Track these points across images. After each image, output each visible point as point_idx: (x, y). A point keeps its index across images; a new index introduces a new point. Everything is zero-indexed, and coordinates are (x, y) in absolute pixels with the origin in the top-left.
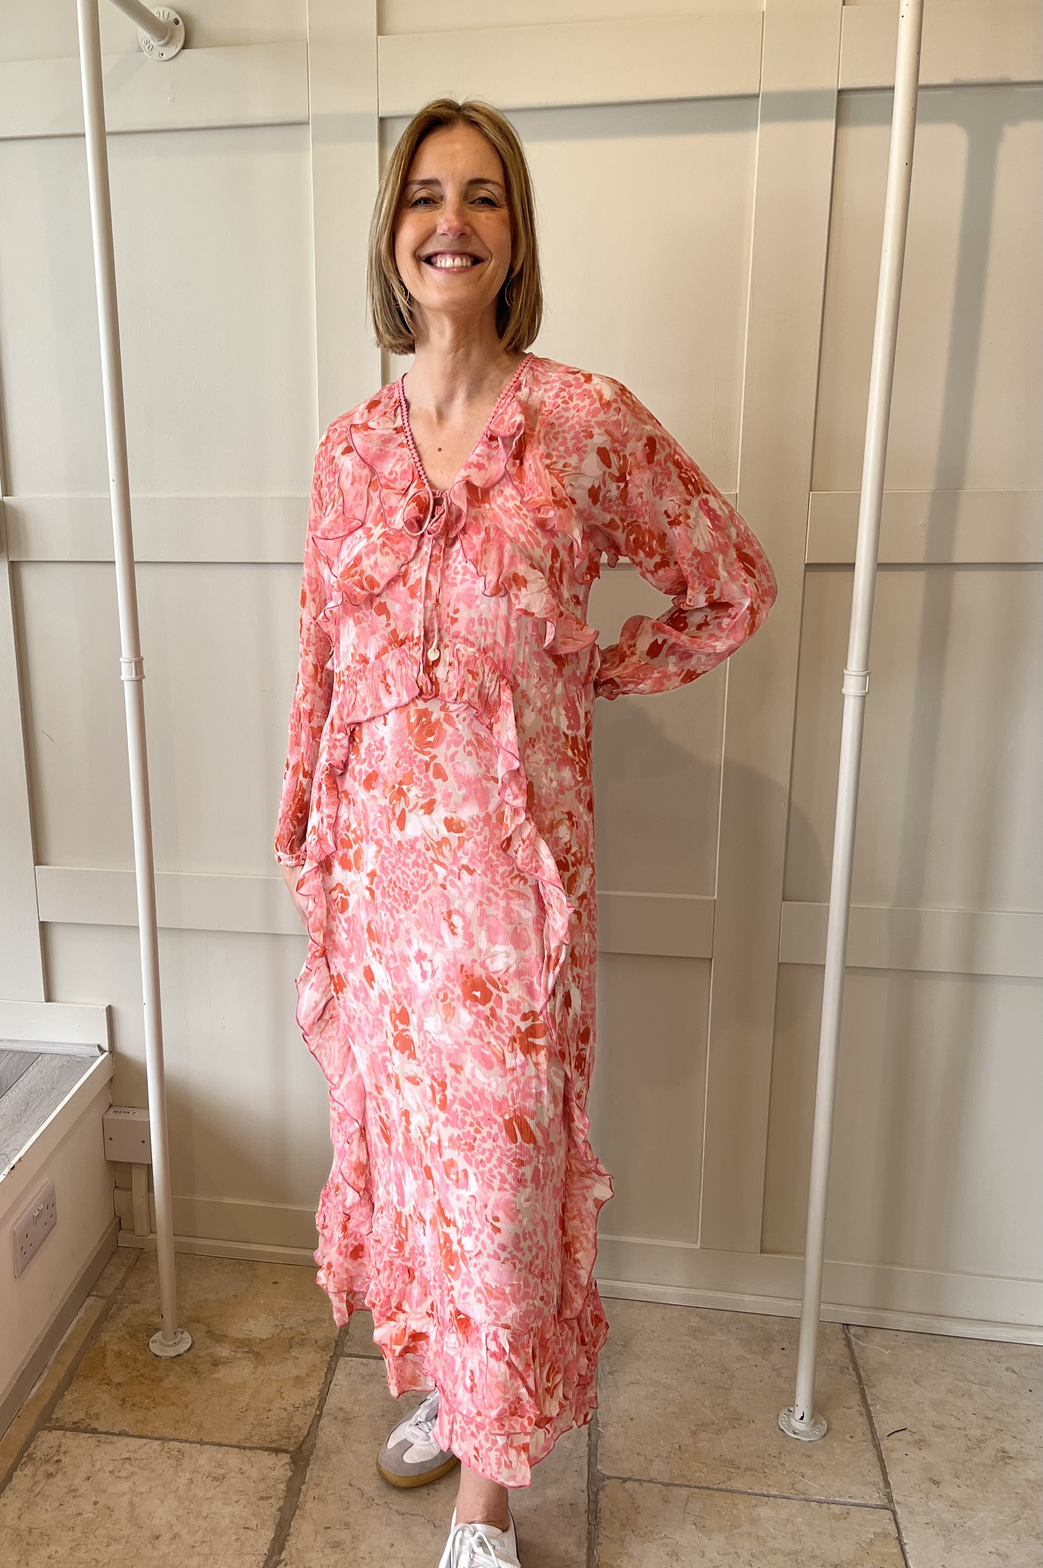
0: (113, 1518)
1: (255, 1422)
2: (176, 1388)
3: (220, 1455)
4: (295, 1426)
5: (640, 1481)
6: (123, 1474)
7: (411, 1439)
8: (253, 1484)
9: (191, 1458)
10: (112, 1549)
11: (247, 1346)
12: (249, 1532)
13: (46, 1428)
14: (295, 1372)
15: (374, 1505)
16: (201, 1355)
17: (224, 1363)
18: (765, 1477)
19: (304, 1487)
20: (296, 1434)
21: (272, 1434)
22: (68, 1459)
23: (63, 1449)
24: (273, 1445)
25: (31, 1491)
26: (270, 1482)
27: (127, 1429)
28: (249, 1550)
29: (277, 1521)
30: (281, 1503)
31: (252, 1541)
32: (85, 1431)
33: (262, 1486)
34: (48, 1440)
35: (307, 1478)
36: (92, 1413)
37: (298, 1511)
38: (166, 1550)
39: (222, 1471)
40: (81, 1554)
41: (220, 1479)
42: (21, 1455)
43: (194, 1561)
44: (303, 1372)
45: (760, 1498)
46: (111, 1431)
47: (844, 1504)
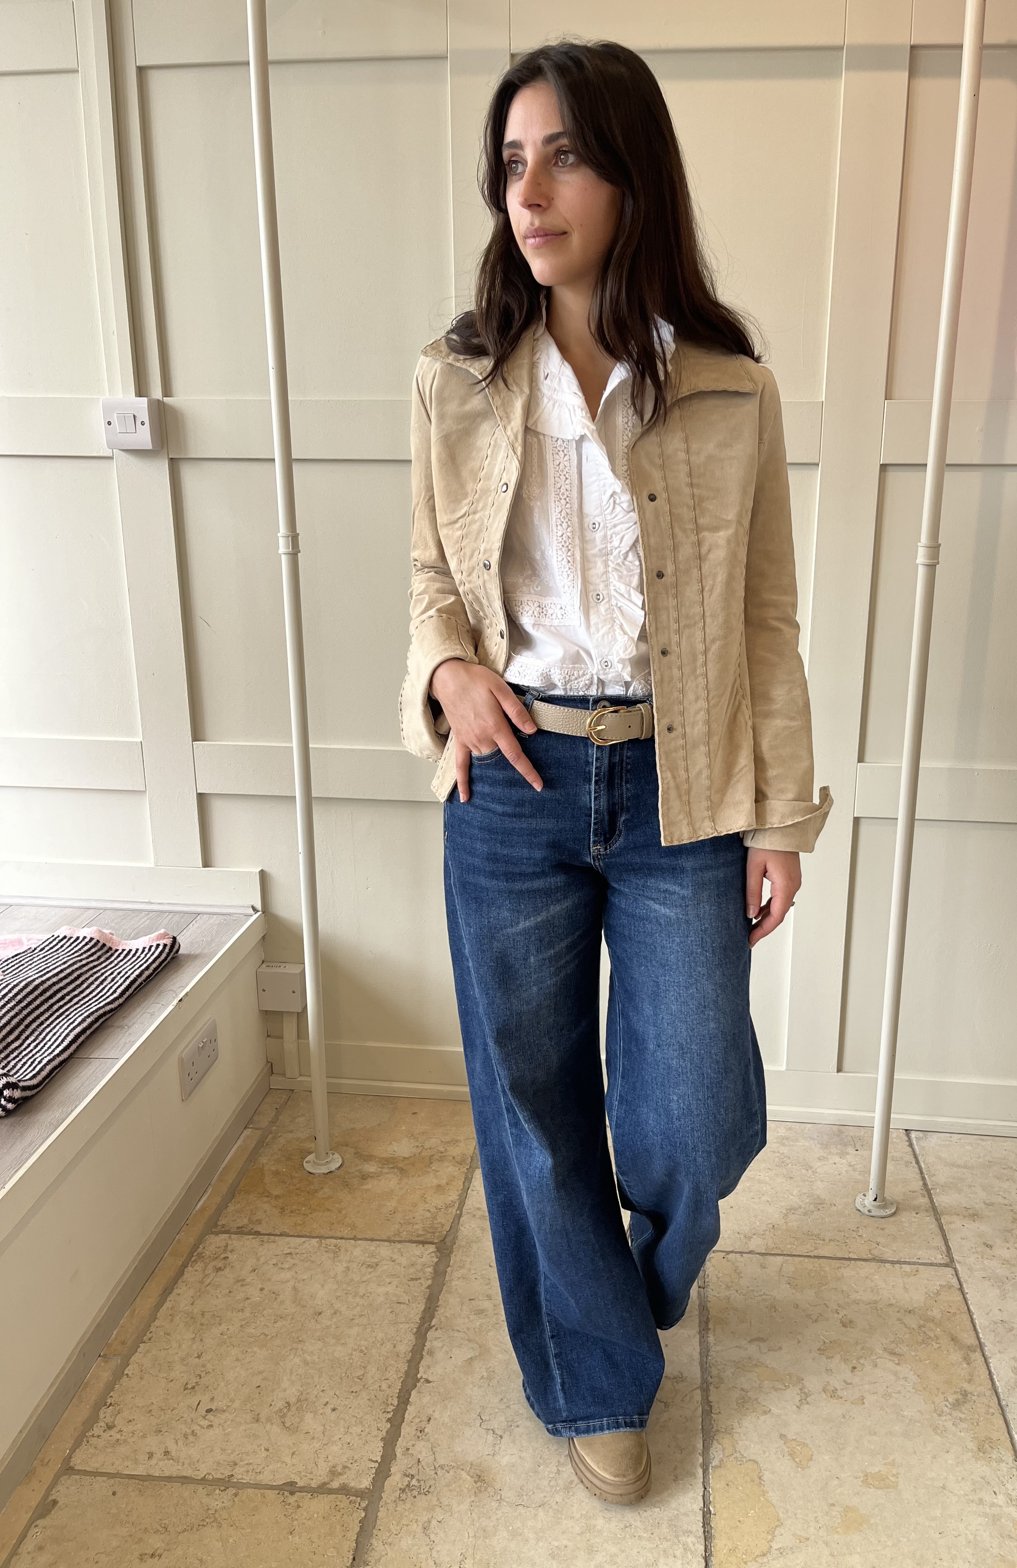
0: (279, 1300)
1: (402, 1221)
2: (330, 1197)
3: (372, 1248)
4: (438, 1223)
5: (741, 1253)
6: (286, 1266)
8: (403, 1269)
9: (347, 1251)
10: (279, 1324)
11: (391, 1163)
12: (402, 1306)
13: (212, 1233)
14: (435, 1182)
16: (351, 1171)
17: (372, 1177)
18: (846, 1246)
19: (449, 1270)
20: (439, 1230)
21: (418, 1230)
22: (235, 1256)
23: (229, 1248)
24: (420, 1239)
25: (202, 1282)
26: (419, 1267)
27: (288, 1231)
28: (403, 1320)
29: (426, 1296)
30: (429, 1282)
31: (405, 1313)
32: (249, 1233)
33: (412, 1270)
34: (215, 1242)
35: (451, 1262)
36: (255, 1220)
37: (445, 1288)
38: (329, 1323)
39: (376, 1260)
40: (251, 1330)
41: (374, 1266)
42: (191, 1254)
43: (354, 1331)
44: (443, 1182)
45: (842, 1261)
46: (273, 1233)
47: (914, 1263)
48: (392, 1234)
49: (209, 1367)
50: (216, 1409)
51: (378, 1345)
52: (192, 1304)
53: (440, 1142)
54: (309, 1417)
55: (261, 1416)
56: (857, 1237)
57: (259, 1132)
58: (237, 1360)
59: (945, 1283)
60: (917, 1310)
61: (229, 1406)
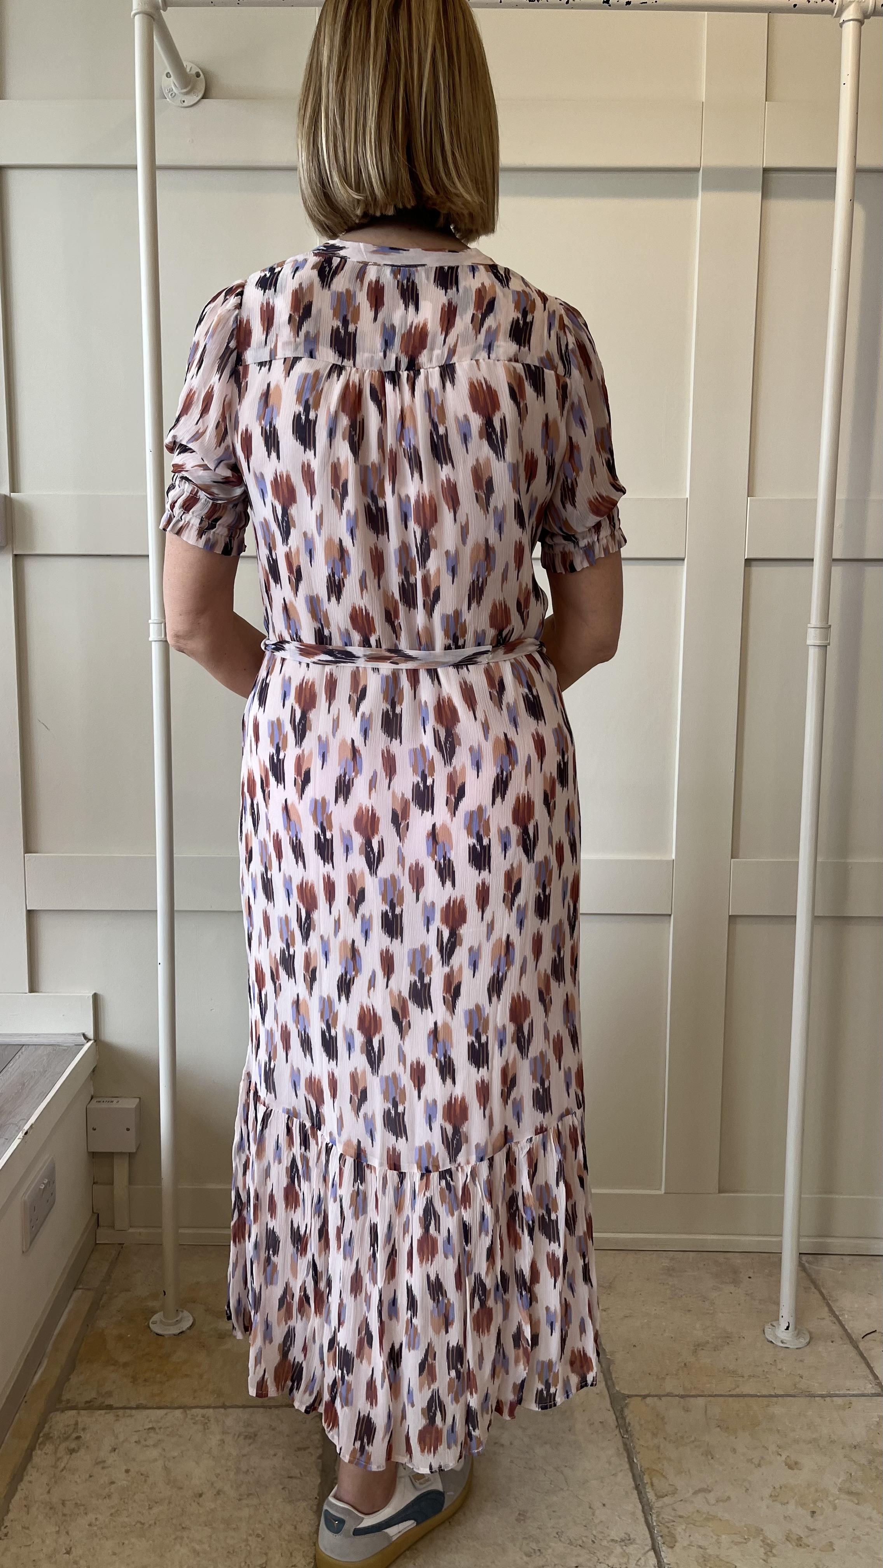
0: (150, 1482)
3: (246, 1416)
5: (659, 1395)
6: (150, 1442)
8: (286, 1438)
9: (218, 1421)
10: (155, 1510)
12: (294, 1481)
13: (57, 1410)
16: (204, 1329)
22: (89, 1435)
23: (80, 1426)
25: (55, 1466)
26: (304, 1434)
27: (144, 1402)
28: (299, 1496)
30: (320, 1451)
31: (300, 1488)
32: (101, 1408)
33: (297, 1439)
34: (61, 1420)
36: (104, 1391)
38: (213, 1506)
39: (253, 1430)
40: (122, 1519)
41: (252, 1437)
42: (36, 1435)
43: (246, 1512)
45: (769, 1398)
46: (128, 1406)
51: (276, 1527)
52: (49, 1492)
57: (92, 1293)
58: (114, 1554)
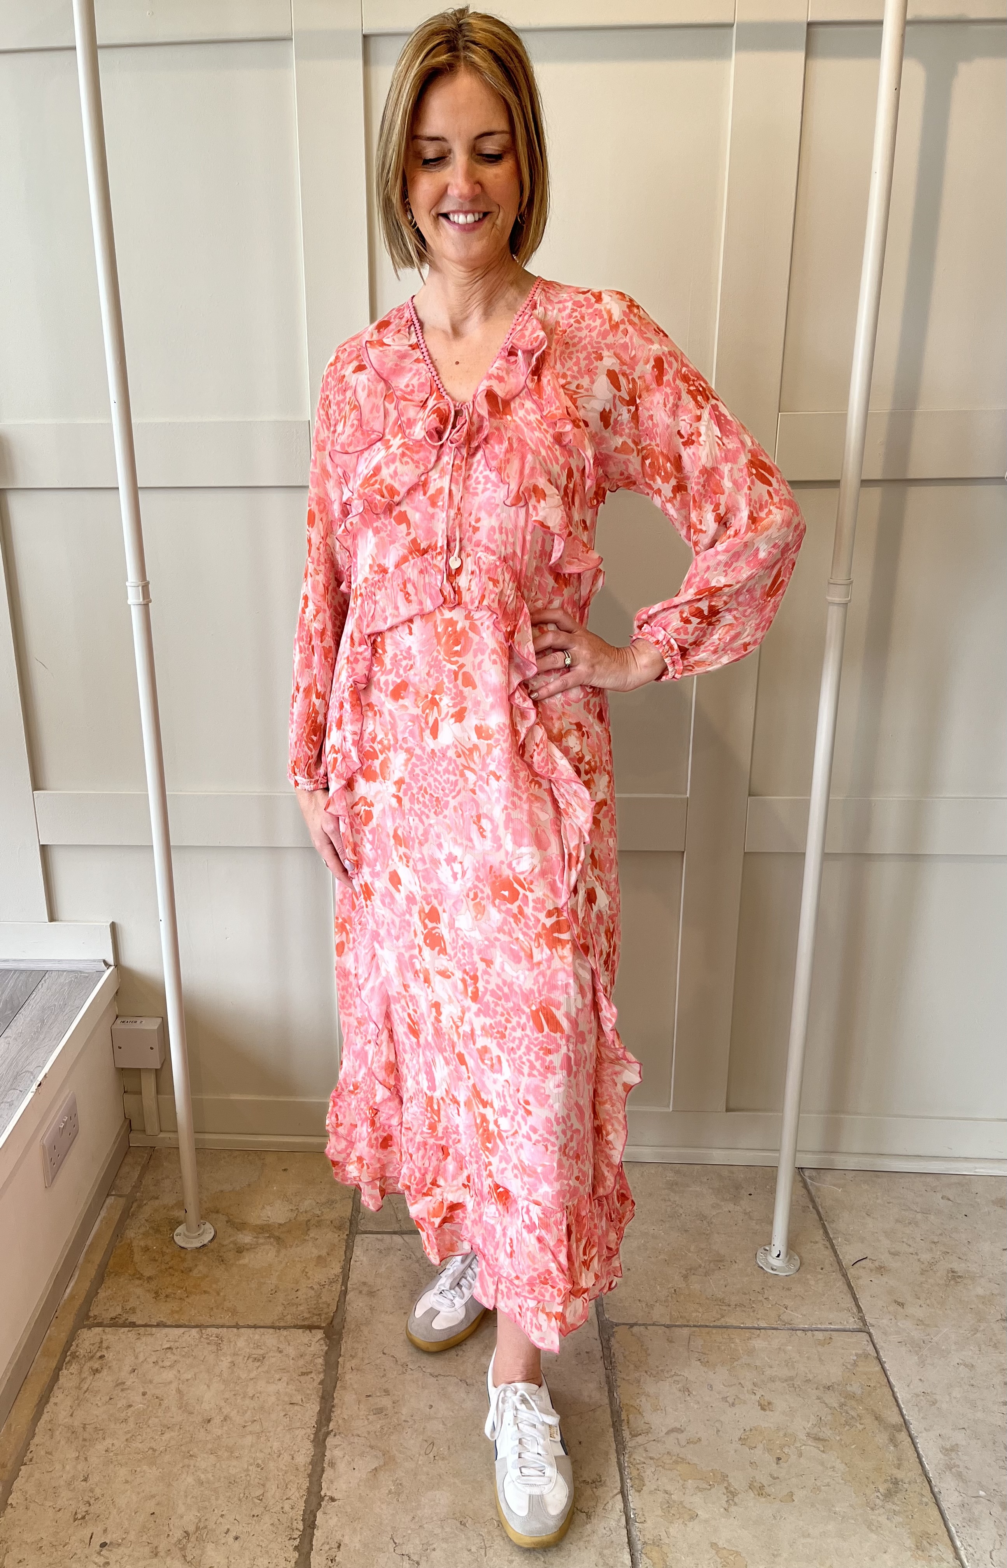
0: (163, 1407)
1: (285, 1303)
3: (257, 1337)
4: (324, 1303)
5: (645, 1325)
6: (167, 1363)
7: (437, 1307)
8: (292, 1361)
9: (230, 1341)
10: (167, 1436)
11: (267, 1231)
12: (296, 1407)
14: (315, 1252)
15: (409, 1371)
16: (225, 1243)
17: (248, 1250)
18: (754, 1311)
19: (341, 1360)
20: (326, 1310)
21: (302, 1312)
24: (306, 1323)
26: (308, 1358)
27: (164, 1320)
28: (298, 1424)
29: (320, 1395)
30: (322, 1376)
31: (299, 1416)
32: (124, 1325)
33: (301, 1362)
34: (89, 1337)
35: (343, 1350)
36: (128, 1307)
37: (339, 1384)
38: (219, 1432)
39: (262, 1352)
40: (136, 1445)
41: (261, 1359)
42: (64, 1354)
43: (249, 1440)
44: (324, 1253)
45: (752, 1331)
46: (149, 1323)
47: (826, 1330)
48: (276, 1318)
49: (98, 1492)
50: (111, 1543)
51: (275, 1456)
53: (314, 1204)
54: (210, 1547)
55: (159, 1549)
56: (764, 1301)
57: (122, 1201)
58: (127, 1482)
59: (860, 1352)
60: (836, 1386)
61: (123, 1539)
